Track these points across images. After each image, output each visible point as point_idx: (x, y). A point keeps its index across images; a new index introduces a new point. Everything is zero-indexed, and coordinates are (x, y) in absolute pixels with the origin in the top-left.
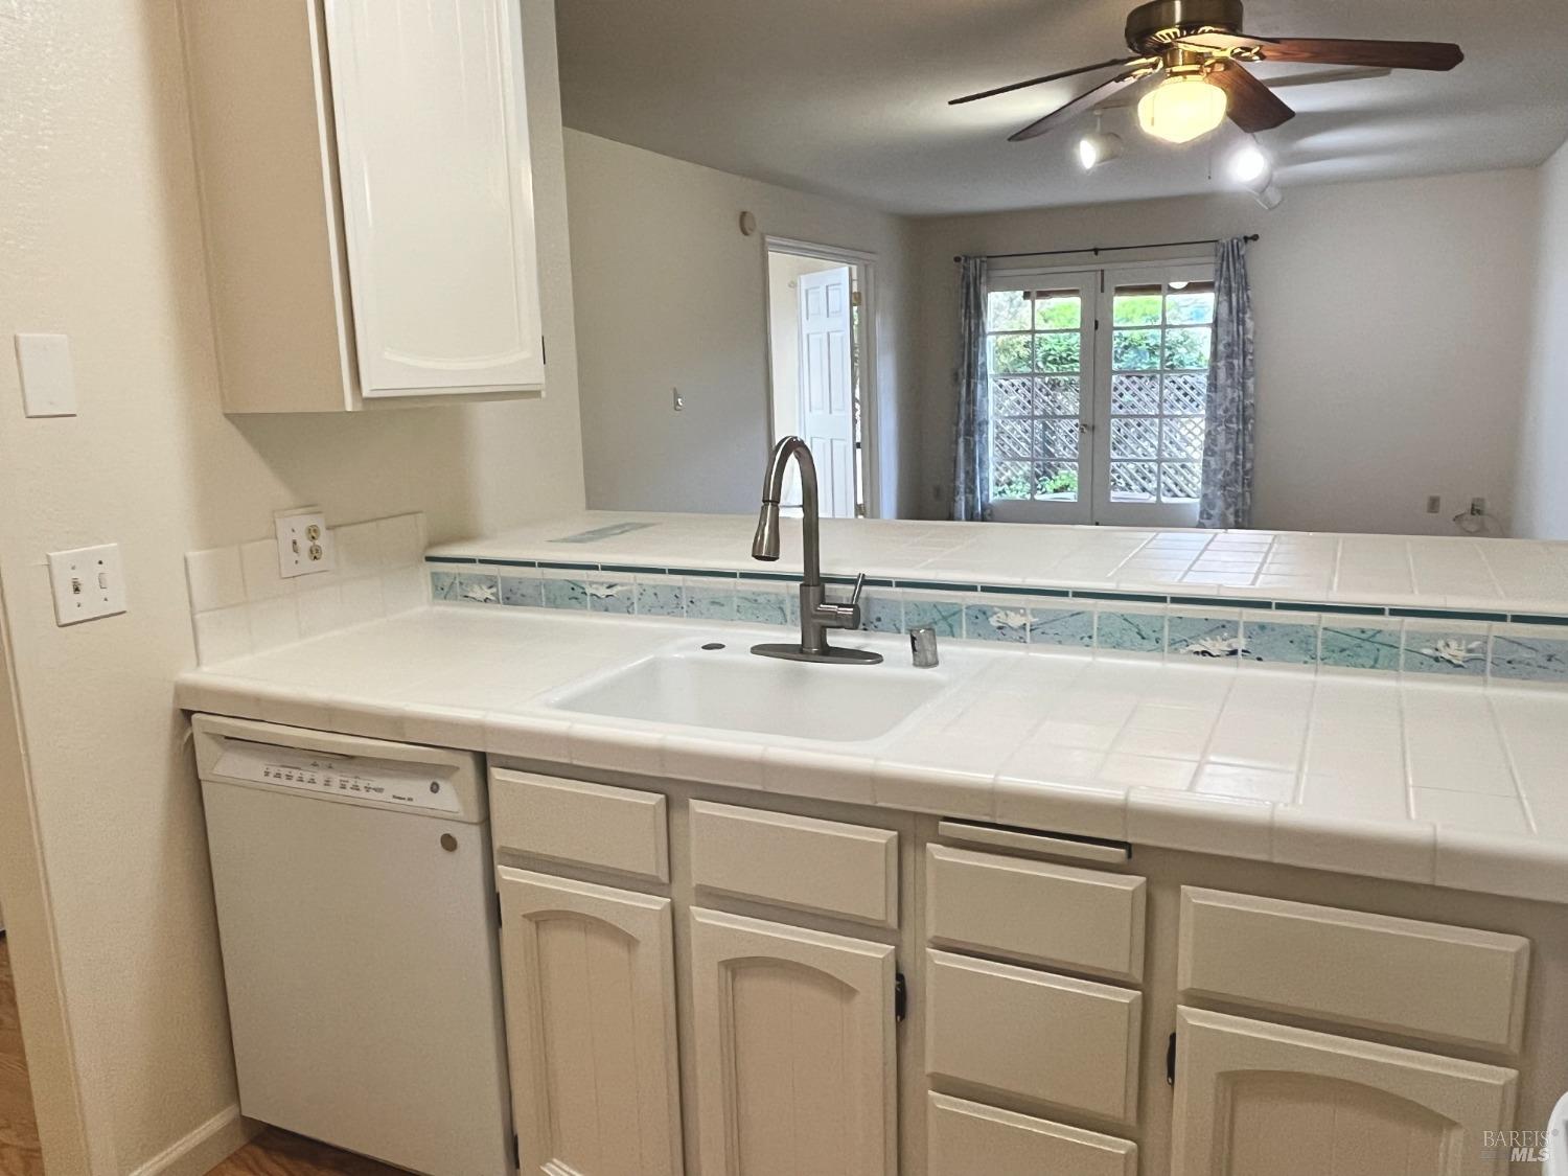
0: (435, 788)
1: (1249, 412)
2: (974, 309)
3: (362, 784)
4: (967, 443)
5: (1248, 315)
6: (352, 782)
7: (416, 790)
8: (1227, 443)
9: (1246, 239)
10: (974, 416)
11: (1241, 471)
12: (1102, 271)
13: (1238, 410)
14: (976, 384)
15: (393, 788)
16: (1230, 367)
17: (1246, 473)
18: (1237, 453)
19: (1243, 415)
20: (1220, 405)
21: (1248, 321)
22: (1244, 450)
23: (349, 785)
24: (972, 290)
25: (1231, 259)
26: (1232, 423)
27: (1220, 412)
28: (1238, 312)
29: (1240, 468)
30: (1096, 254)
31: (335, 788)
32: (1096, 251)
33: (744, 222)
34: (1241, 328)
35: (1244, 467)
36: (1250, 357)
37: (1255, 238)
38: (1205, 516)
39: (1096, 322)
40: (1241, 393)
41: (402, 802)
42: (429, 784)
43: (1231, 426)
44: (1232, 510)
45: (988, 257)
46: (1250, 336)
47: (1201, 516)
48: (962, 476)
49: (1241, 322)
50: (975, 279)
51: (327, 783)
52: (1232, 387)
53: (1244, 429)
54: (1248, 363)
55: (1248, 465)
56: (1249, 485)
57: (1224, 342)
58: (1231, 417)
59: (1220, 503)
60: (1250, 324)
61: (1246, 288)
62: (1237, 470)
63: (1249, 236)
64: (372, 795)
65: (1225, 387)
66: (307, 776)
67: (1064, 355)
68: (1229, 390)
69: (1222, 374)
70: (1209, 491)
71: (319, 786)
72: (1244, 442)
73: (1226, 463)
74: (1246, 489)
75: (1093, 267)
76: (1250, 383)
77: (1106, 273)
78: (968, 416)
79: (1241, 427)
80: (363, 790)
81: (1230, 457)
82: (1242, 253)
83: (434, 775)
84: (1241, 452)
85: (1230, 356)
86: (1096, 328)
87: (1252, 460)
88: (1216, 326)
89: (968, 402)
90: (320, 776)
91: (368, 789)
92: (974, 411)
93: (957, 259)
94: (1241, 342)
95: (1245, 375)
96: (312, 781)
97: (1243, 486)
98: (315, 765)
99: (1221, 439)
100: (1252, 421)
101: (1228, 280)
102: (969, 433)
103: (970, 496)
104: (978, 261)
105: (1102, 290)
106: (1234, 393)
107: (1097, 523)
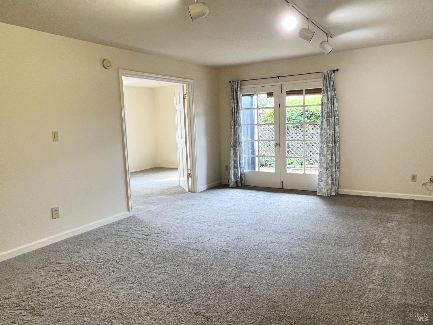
1: (337, 139)
5: (335, 101)
8: (327, 152)
9: (334, 71)
11: (334, 163)
12: (281, 85)
13: (332, 138)
16: (328, 121)
17: (336, 163)
18: (332, 155)
19: (335, 140)
20: (325, 136)
22: (335, 154)
24: (235, 93)
25: (327, 79)
26: (330, 143)
27: (324, 139)
28: (331, 100)
29: (334, 161)
30: (279, 79)
32: (279, 77)
33: (105, 64)
34: (333, 106)
35: (335, 161)
36: (336, 117)
37: (337, 70)
38: (320, 180)
39: (280, 104)
40: (333, 132)
43: (330, 145)
44: (330, 178)
45: (240, 81)
46: (336, 109)
47: (319, 180)
48: (232, 162)
49: (332, 103)
50: (236, 89)
52: (329, 129)
53: (335, 146)
54: (336, 119)
55: (337, 160)
56: (339, 168)
57: (325, 112)
58: (329, 141)
59: (325, 176)
60: (336, 104)
61: (334, 90)
62: (332, 163)
63: (335, 69)
65: (326, 129)
67: (290, 117)
68: (328, 131)
69: (325, 124)
70: (321, 170)
72: (335, 151)
73: (327, 159)
74: (337, 169)
75: (278, 84)
76: (337, 127)
77: (282, 85)
79: (334, 145)
81: (329, 157)
82: (332, 76)
84: (334, 155)
85: (328, 117)
86: (280, 107)
87: (339, 158)
88: (323, 106)
94: (333, 111)
95: (335, 124)
97: (336, 169)
99: (325, 149)
100: (338, 143)
101: (326, 87)
102: (235, 146)
103: (236, 170)
104: (236, 82)
105: (281, 93)
106: (330, 131)
107: (282, 181)
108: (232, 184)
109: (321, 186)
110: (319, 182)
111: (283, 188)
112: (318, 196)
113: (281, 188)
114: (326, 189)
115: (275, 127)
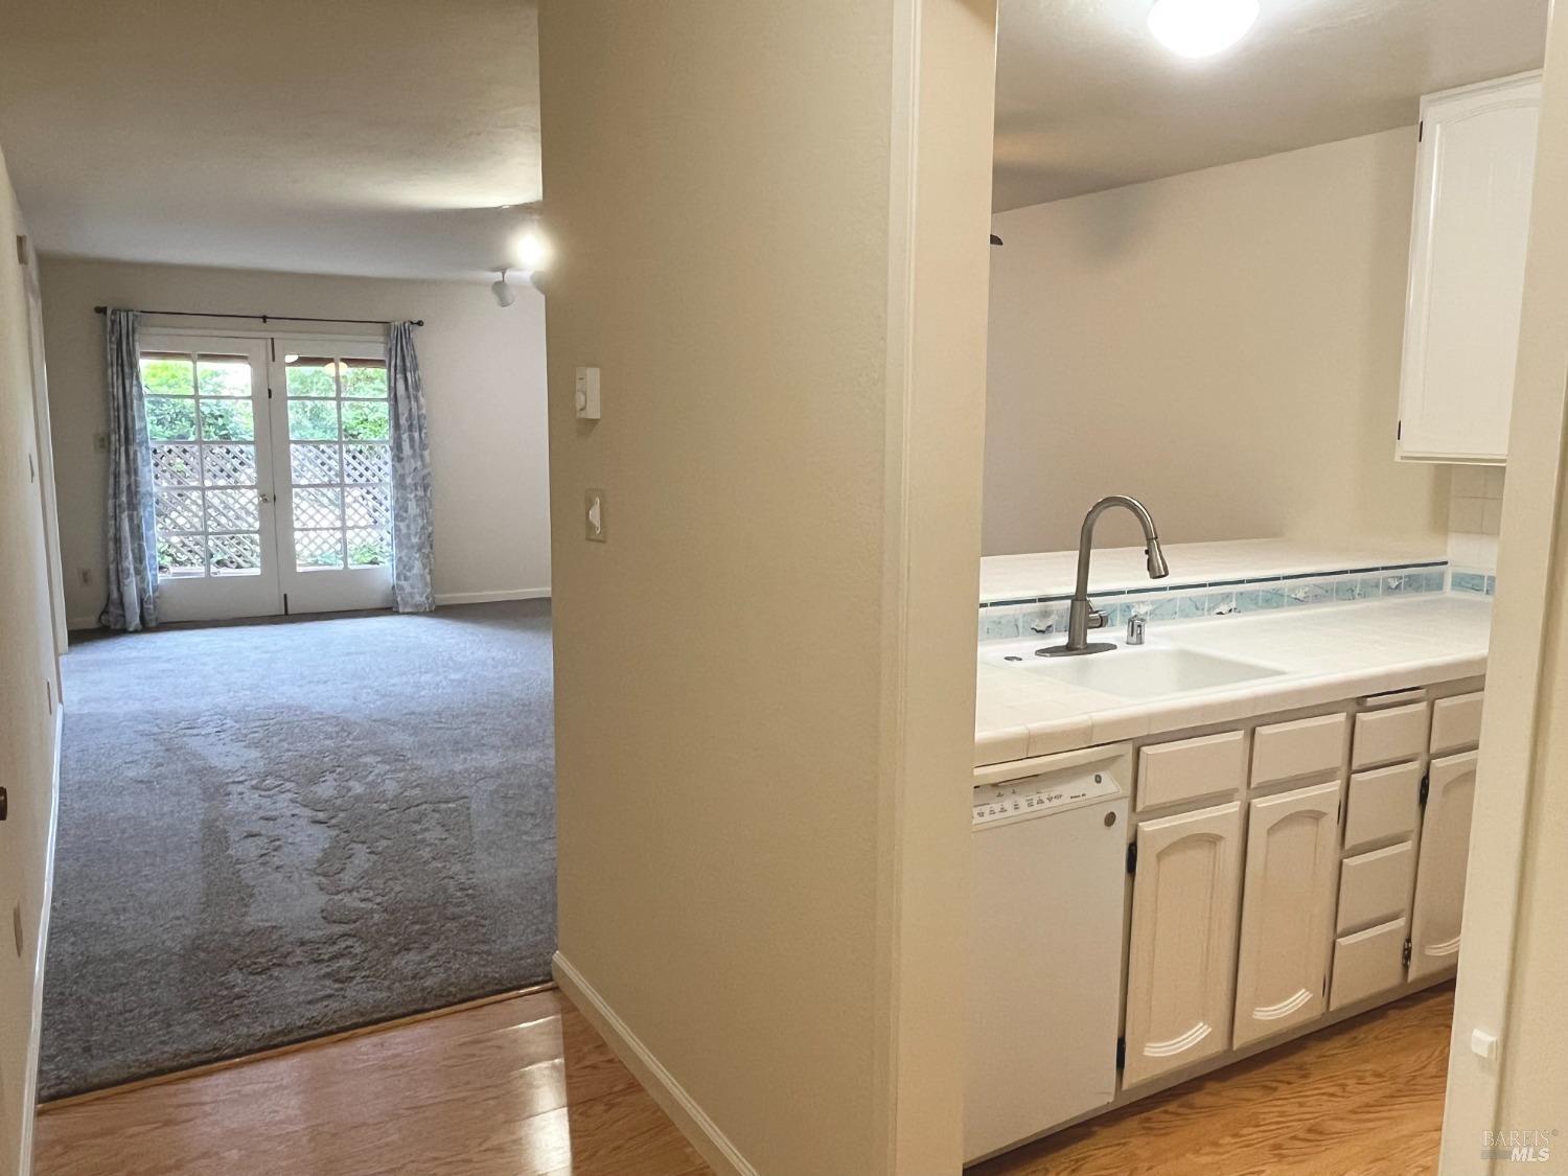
0: (1098, 780)
1: (428, 480)
2: (126, 367)
3: (1044, 797)
4: (131, 518)
5: (420, 393)
6: (1035, 798)
7: (1085, 786)
9: (412, 323)
10: (137, 487)
12: (272, 339)
13: (420, 478)
14: (135, 453)
15: (1068, 790)
19: (423, 483)
21: (421, 398)
23: (1035, 802)
24: (125, 346)
25: (404, 341)
27: (409, 480)
28: (412, 390)
30: (265, 322)
31: (1024, 808)
32: (265, 318)
34: (416, 404)
36: (424, 431)
37: (420, 323)
38: (402, 578)
39: (270, 391)
40: (421, 463)
41: (1077, 799)
42: (1093, 777)
45: (139, 312)
46: (424, 411)
47: (397, 579)
49: (415, 399)
50: (128, 335)
51: (1016, 807)
52: (414, 457)
53: (424, 495)
54: (423, 435)
55: (429, 529)
59: (418, 565)
60: (422, 401)
61: (416, 367)
63: (415, 321)
64: (1055, 802)
65: (409, 457)
66: (997, 807)
68: (412, 460)
70: (403, 554)
71: (1011, 812)
75: (262, 334)
76: (426, 453)
77: (275, 341)
78: (129, 486)
80: (1047, 801)
82: (409, 336)
83: (1094, 770)
84: (425, 517)
85: (410, 430)
86: (270, 397)
87: (432, 524)
89: (128, 472)
90: (1008, 804)
91: (1050, 799)
92: (136, 481)
93: (101, 310)
94: (417, 418)
95: (423, 447)
96: (1003, 810)
98: (999, 795)
100: (430, 488)
102: (133, 507)
103: (141, 577)
104: (127, 314)
105: (274, 360)
106: (416, 462)
107: (285, 596)
108: (134, 621)
109: (406, 591)
110: (400, 583)
111: (290, 612)
112: (404, 614)
113: (283, 612)
114: (425, 595)
115: (257, 451)
